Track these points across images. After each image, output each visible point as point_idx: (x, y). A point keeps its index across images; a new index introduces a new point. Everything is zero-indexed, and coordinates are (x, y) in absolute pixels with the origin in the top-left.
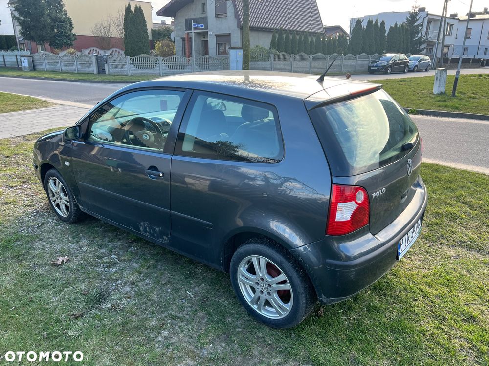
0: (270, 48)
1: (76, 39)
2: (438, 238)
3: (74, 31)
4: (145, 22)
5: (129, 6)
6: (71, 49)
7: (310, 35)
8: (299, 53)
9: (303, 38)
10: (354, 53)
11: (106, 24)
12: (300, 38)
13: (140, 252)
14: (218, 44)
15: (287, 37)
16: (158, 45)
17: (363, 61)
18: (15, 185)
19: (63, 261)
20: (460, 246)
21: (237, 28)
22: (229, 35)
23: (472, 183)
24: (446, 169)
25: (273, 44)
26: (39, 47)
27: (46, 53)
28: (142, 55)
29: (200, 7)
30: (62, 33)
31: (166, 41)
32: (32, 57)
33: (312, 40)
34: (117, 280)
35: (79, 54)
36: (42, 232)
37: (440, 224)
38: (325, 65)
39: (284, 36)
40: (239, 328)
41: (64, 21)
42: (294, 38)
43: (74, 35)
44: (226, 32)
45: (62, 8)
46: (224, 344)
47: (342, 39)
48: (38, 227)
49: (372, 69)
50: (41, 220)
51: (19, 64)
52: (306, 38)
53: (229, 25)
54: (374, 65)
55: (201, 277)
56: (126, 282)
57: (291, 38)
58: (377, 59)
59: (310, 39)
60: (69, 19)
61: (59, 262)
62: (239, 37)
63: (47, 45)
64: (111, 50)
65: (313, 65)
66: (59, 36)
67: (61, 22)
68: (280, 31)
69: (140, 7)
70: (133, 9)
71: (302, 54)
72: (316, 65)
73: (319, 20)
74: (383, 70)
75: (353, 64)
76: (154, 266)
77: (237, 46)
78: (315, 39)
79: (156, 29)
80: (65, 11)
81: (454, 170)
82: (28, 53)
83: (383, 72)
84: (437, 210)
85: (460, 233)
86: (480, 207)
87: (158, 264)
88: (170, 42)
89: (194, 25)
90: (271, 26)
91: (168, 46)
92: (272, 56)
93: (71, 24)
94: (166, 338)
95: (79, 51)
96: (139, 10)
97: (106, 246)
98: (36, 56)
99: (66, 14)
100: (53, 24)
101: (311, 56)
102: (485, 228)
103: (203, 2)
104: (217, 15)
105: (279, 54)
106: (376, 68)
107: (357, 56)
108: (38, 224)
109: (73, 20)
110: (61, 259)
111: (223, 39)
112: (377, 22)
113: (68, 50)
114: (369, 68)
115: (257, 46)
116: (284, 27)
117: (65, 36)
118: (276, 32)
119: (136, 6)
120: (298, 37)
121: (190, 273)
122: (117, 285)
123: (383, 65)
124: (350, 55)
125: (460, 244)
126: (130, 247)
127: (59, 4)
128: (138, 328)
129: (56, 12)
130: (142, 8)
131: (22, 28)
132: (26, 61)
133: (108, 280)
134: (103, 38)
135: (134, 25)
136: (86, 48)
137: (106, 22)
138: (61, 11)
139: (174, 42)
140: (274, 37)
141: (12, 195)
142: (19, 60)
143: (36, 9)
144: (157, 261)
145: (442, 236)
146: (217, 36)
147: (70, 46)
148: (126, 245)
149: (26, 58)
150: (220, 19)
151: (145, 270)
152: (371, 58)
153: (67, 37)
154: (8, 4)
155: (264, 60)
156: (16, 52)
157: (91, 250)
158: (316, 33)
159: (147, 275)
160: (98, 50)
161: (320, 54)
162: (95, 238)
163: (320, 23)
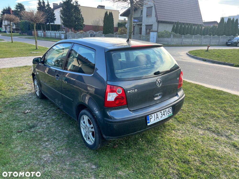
0: (172, 32)
1: (84, 26)
2: (199, 125)
3: (84, 23)
4: (113, 19)
5: (107, 12)
6: (81, 31)
7: (193, 25)
8: (187, 34)
9: (190, 27)
10: (219, 35)
11: (98, 20)
12: (188, 27)
13: (59, 113)
14: (146, 29)
15: (181, 27)
16: (120, 29)
17: (224, 39)
18: (30, 83)
19: (28, 112)
20: (208, 130)
21: (156, 22)
22: (152, 25)
23: (235, 101)
24: (225, 93)
25: (173, 30)
26: (70, 30)
27: (72, 32)
28: (110, 34)
29: (140, 12)
30: (79, 24)
31: (123, 28)
32: (66, 34)
33: (195, 28)
34: (43, 122)
35: (85, 33)
36: (28, 101)
37: (204, 119)
38: (201, 41)
39: (179, 26)
40: (77, 147)
41: (80, 19)
42: (185, 26)
43: (84, 25)
44: (151, 24)
45: (80, 13)
46: (67, 151)
47: (214, 28)
48: (28, 99)
49: (228, 43)
50: (31, 96)
51: (61, 37)
52: (191, 27)
53: (152, 20)
54: (230, 41)
55: (75, 125)
56: (46, 123)
57: (183, 27)
58: (232, 38)
59: (193, 27)
60: (83, 18)
61: (26, 112)
62: (157, 26)
63: (73, 29)
64: (99, 32)
65: (194, 40)
66: (78, 25)
67: (79, 19)
68: (177, 23)
69: (111, 12)
70: (108, 13)
71: (189, 35)
72: (196, 40)
73: (200, 18)
74: (235, 44)
75: (218, 41)
76: (61, 118)
77: (155, 30)
78: (196, 27)
79: (120, 22)
80: (81, 14)
81: (229, 94)
82: (64, 32)
83: (235, 45)
84: (207, 112)
85: (212, 124)
86: (231, 113)
87: (62, 118)
88: (125, 28)
89: (134, 20)
90: (174, 21)
91: (124, 30)
92: (172, 35)
93: (83, 20)
94: (46, 145)
95: (85, 32)
96: (111, 14)
97: (47, 109)
98: (67, 34)
99: (82, 16)
100: (75, 20)
101: (193, 36)
102: (228, 123)
103: (142, 10)
104: (147, 16)
105: (175, 34)
106: (230, 43)
107: (220, 37)
108: (28, 98)
109: (84, 19)
110: (27, 111)
111: (149, 27)
112: (233, 19)
113: (80, 31)
114: (227, 43)
115: (165, 31)
116: (180, 21)
117: (80, 25)
118: (175, 24)
119: (110, 12)
120: (187, 26)
121: (72, 123)
122: (42, 124)
123: (235, 41)
124: (216, 36)
125: (209, 129)
126: (56, 110)
127: (79, 11)
128: (39, 140)
129: (78, 15)
130: (112, 13)
131: (63, 22)
132: (63, 36)
133: (40, 121)
134: (96, 26)
135: (108, 20)
136: (88, 31)
137: (98, 19)
138: (80, 14)
139: (127, 28)
140: (174, 26)
141: (26, 86)
142: (61, 35)
143: (69, 13)
144: (63, 117)
145: (202, 124)
146: (146, 25)
147: (82, 29)
148: (55, 109)
149: (63, 34)
150: (148, 17)
151: (56, 120)
152: (229, 38)
153: (81, 25)
154: (60, 11)
155: (168, 37)
156: (60, 32)
157: (41, 109)
158: (197, 24)
159: (56, 122)
160: (93, 31)
161: (198, 35)
162: (45, 105)
163: (201, 19)
